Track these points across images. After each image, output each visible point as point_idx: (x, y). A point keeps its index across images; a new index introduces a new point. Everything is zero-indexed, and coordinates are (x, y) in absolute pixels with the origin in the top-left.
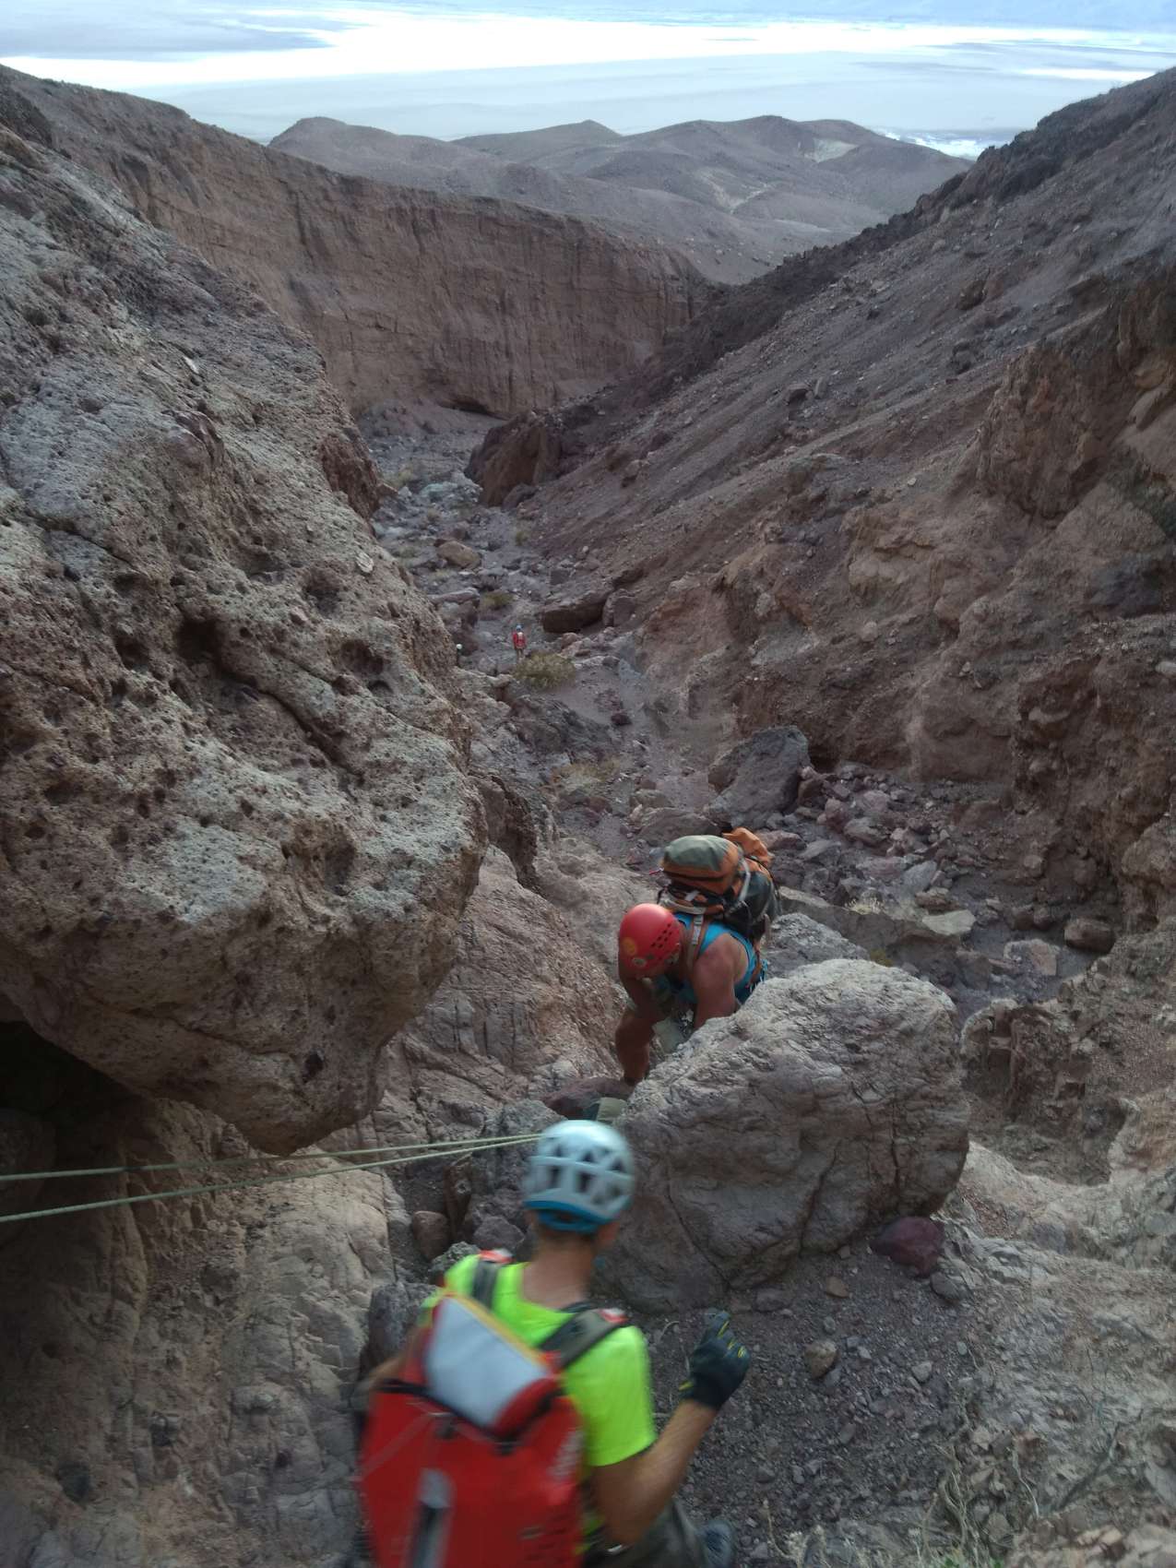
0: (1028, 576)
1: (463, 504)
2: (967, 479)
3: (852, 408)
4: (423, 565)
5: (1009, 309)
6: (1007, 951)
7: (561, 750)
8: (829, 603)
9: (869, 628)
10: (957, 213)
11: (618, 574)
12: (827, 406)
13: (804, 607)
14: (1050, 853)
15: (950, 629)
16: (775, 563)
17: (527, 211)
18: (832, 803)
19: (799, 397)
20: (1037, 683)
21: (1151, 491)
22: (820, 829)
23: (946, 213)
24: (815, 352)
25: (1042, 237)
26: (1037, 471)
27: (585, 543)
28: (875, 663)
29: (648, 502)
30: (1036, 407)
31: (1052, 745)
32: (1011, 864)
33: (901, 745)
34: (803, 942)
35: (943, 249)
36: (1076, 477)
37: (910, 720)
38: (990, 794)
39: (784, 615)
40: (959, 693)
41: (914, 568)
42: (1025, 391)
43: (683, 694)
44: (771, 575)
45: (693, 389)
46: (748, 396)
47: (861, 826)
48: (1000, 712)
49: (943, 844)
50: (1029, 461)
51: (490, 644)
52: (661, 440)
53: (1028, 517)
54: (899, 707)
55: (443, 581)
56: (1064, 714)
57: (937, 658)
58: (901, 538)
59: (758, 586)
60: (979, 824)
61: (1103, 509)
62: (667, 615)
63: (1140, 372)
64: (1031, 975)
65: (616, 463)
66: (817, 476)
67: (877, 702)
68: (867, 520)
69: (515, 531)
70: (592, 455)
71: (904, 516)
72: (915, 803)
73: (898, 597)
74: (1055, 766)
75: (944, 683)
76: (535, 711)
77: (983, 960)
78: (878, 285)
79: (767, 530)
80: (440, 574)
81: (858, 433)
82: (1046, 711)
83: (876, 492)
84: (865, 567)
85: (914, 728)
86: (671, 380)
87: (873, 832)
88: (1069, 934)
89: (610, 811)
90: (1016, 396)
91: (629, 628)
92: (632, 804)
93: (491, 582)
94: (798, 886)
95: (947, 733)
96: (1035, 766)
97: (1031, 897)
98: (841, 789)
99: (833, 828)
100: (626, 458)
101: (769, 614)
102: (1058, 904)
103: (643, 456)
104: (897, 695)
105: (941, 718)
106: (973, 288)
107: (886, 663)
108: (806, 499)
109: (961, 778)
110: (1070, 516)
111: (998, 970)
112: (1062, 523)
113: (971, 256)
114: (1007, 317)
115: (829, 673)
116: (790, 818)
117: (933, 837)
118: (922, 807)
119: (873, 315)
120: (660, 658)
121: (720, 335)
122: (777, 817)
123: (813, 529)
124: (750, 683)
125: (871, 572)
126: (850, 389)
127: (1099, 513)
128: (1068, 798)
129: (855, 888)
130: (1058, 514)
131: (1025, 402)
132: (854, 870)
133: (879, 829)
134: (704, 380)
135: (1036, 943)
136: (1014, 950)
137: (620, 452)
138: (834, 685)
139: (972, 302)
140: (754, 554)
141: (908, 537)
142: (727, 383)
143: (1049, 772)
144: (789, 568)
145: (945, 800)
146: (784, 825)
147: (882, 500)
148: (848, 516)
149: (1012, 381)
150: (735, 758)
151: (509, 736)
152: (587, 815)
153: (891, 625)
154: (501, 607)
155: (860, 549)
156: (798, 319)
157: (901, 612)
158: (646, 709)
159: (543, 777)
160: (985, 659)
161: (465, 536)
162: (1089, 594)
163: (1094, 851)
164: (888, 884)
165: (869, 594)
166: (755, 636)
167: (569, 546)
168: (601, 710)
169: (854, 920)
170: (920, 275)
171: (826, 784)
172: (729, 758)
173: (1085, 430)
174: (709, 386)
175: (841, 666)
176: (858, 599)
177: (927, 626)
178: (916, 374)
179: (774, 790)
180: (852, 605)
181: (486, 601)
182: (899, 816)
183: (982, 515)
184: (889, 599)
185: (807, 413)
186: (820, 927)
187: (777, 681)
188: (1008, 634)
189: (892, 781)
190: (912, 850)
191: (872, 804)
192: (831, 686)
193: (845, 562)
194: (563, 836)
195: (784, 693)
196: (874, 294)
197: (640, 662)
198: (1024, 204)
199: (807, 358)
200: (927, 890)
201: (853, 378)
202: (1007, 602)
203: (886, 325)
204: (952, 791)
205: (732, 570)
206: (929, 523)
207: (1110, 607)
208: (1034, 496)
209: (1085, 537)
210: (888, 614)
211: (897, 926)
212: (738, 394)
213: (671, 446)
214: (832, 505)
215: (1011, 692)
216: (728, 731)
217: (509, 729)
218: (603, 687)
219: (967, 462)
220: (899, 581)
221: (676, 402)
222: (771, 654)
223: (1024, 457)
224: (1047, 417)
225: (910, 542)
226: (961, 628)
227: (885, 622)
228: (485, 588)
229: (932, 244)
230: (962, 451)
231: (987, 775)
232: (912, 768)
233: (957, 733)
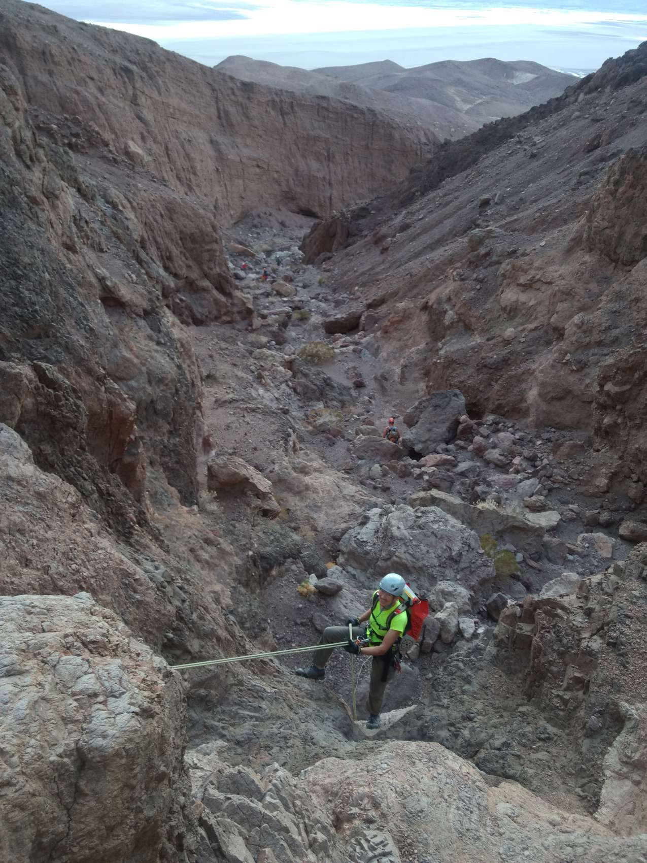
0: (611, 301)
1: (294, 263)
2: (576, 242)
3: (515, 209)
4: (262, 294)
5: (615, 151)
6: (580, 540)
7: (318, 400)
8: (488, 317)
9: (509, 332)
10: (588, 96)
11: (370, 301)
12: (502, 208)
13: (473, 320)
14: (613, 477)
15: (559, 333)
16: (457, 293)
17: (345, 104)
18: (478, 439)
19: (486, 203)
20: (609, 366)
22: (469, 455)
23: (581, 97)
24: (498, 177)
25: (639, 108)
26: (621, 234)
27: (357, 285)
28: (512, 353)
29: (394, 262)
30: (624, 193)
31: (618, 407)
32: (588, 483)
33: (524, 405)
34: (435, 526)
35: (578, 117)
37: (530, 389)
38: (579, 438)
39: (461, 324)
40: (562, 373)
41: (541, 296)
42: (617, 183)
43: (398, 371)
44: (454, 300)
45: (425, 199)
46: (456, 203)
47: (494, 454)
48: (587, 386)
49: (544, 467)
50: (616, 229)
51: (294, 340)
52: (404, 227)
53: (614, 264)
54: (524, 381)
55: (272, 303)
56: (627, 387)
57: (550, 351)
58: (534, 277)
59: (447, 307)
60: (569, 456)
62: (393, 323)
64: (594, 557)
65: (378, 240)
66: (487, 241)
67: (510, 377)
68: (514, 268)
69: (319, 277)
70: (366, 236)
71: (536, 264)
72: (530, 441)
73: (529, 313)
74: (619, 421)
75: (553, 367)
76: (306, 375)
77: (562, 544)
78: (537, 139)
79: (455, 273)
80: (271, 299)
81: (516, 220)
82: (615, 384)
83: (521, 251)
84: (510, 295)
85: (533, 394)
86: (414, 194)
87: (502, 458)
88: (623, 530)
89: (343, 437)
90: (611, 187)
91: (373, 332)
92: (357, 434)
93: (299, 305)
94: (449, 490)
95: (553, 398)
96: (607, 420)
97: (599, 505)
98: (484, 430)
99: (477, 454)
100: (384, 237)
101: (452, 323)
102: (616, 510)
103: (394, 236)
104: (523, 373)
105: (550, 389)
106: (595, 139)
107: (518, 354)
108: (478, 256)
109: (560, 427)
110: (641, 263)
111: (572, 552)
112: (635, 268)
113: (595, 121)
114: (614, 155)
115: (483, 359)
116: (451, 447)
117: (538, 463)
118: (534, 444)
119: (533, 156)
120: (387, 349)
121: (443, 169)
122: (443, 446)
123: (481, 273)
124: (435, 364)
125: (514, 298)
126: (516, 199)
128: (627, 442)
129: (484, 493)
130: (633, 262)
131: (616, 191)
132: (485, 481)
133: (506, 456)
134: (432, 194)
135: (600, 535)
136: (584, 539)
137: (381, 233)
138: (485, 366)
139: (593, 147)
140: (446, 288)
141: (538, 277)
142: (445, 195)
143: (616, 425)
144: (466, 296)
145: (549, 440)
146: (447, 451)
147: (524, 255)
148: (503, 265)
149: (609, 178)
150: (420, 409)
151: (288, 390)
152: (328, 439)
153: (524, 329)
154: (304, 319)
155: (508, 285)
156: (489, 159)
157: (531, 323)
158: (375, 378)
159: (306, 415)
160: (579, 351)
161: (289, 279)
163: (642, 477)
164: (507, 491)
165: (511, 312)
166: (443, 337)
167: (348, 287)
168: (348, 378)
169: (476, 514)
170: (563, 132)
171: (475, 426)
172: (416, 408)
174: (434, 197)
175: (490, 354)
176: (505, 316)
177: (546, 332)
178: (555, 190)
179: (442, 429)
180: (501, 319)
181: (295, 315)
182: (519, 449)
183: (584, 263)
184: (523, 315)
185: (489, 212)
186: (449, 517)
187: (450, 363)
188: (596, 337)
189: (517, 427)
190: (524, 470)
191: (503, 440)
192: (483, 367)
193: (499, 293)
194: (301, 449)
195: (454, 370)
196: (534, 144)
197: (376, 353)
198: (629, 91)
199: (492, 181)
200: (531, 496)
201: (518, 192)
202: (597, 317)
203: (540, 162)
204: (554, 435)
205: (432, 298)
206: (551, 269)
208: (619, 251)
210: (522, 324)
211: (504, 519)
212: (451, 201)
213: (411, 231)
214: (494, 258)
215: (595, 372)
216: (421, 393)
217: (288, 385)
218: (351, 365)
219: (577, 231)
220: (531, 304)
221: (415, 207)
222: (451, 347)
223: (613, 226)
224: (630, 200)
225: (539, 280)
226: (567, 332)
227: (520, 328)
228: (296, 308)
229: (572, 114)
230: (573, 227)
231: (577, 426)
232: (530, 419)
233: (560, 399)
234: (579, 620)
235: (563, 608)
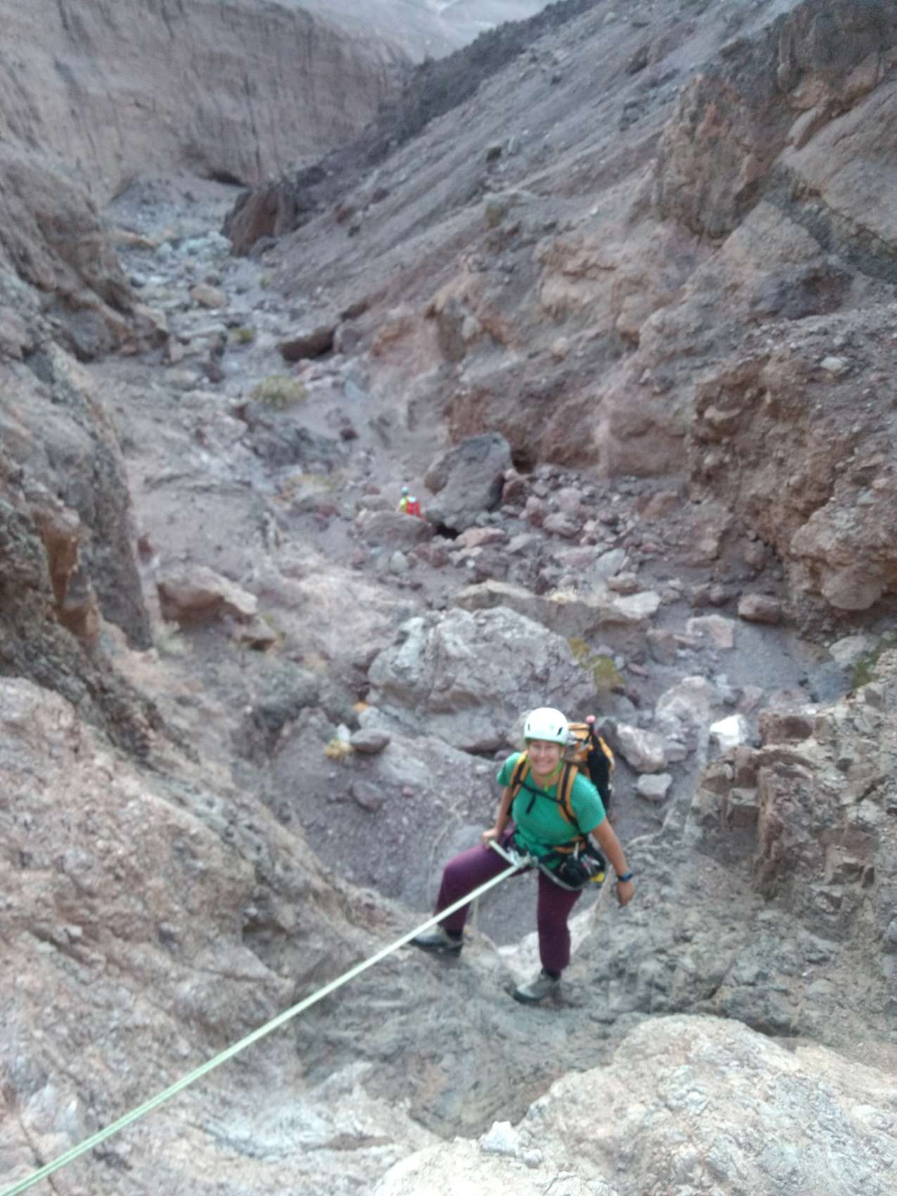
0: (698, 290)
1: (217, 256)
2: (642, 206)
3: (538, 162)
4: (178, 307)
5: (669, 70)
6: (690, 627)
7: (293, 462)
8: (525, 323)
9: (560, 343)
11: (345, 308)
12: (520, 161)
13: (504, 329)
14: (724, 537)
15: (631, 341)
16: (478, 290)
18: (532, 501)
19: (495, 154)
20: (712, 384)
21: (807, 207)
22: (522, 525)
24: (510, 113)
26: (705, 192)
27: (319, 284)
28: (567, 374)
29: (371, 249)
30: (705, 132)
31: (725, 440)
32: (690, 548)
33: (591, 447)
34: (508, 635)
35: (613, 20)
36: (739, 197)
37: (598, 423)
38: (668, 487)
39: (487, 336)
40: (640, 397)
41: (598, 288)
42: (694, 118)
43: (402, 410)
44: (473, 300)
45: (406, 150)
46: (452, 155)
47: (558, 521)
48: (677, 413)
49: (630, 533)
50: (698, 185)
51: (237, 373)
52: (380, 195)
53: (696, 238)
54: (588, 413)
55: (195, 320)
56: (736, 411)
57: (620, 367)
58: (586, 262)
59: (463, 311)
60: (661, 514)
61: (764, 226)
62: (386, 340)
63: (798, 94)
64: (712, 649)
65: (343, 216)
66: (512, 211)
67: (569, 409)
68: (556, 248)
69: (259, 277)
70: (323, 211)
71: (589, 241)
72: (604, 497)
73: (584, 315)
74: (727, 459)
75: (627, 390)
76: (269, 427)
77: (669, 637)
78: (560, 54)
79: (470, 260)
80: (192, 313)
81: (545, 179)
82: (721, 409)
83: (563, 223)
84: (555, 290)
85: (602, 431)
86: (387, 144)
87: (569, 525)
88: (745, 607)
89: (338, 515)
90: (687, 123)
91: (357, 354)
92: (358, 508)
93: (237, 319)
94: (504, 578)
95: (630, 435)
96: (709, 460)
97: (707, 576)
98: (540, 487)
99: (533, 523)
100: (350, 212)
101: (474, 336)
102: (731, 582)
103: (366, 209)
104: (586, 402)
105: (624, 421)
106: (640, 53)
107: (576, 374)
108: (501, 233)
109: (643, 474)
110: (735, 234)
111: (683, 646)
112: (729, 241)
113: (638, 25)
114: (669, 77)
115: (527, 385)
116: (496, 515)
117: (620, 527)
118: (610, 501)
119: (556, 81)
120: (382, 378)
121: (427, 103)
122: (485, 515)
123: (509, 258)
124: (459, 397)
125: (561, 294)
126: (539, 146)
127: (761, 230)
128: (739, 488)
129: (554, 577)
130: (723, 233)
131: (694, 129)
132: (552, 560)
133: (573, 522)
134: (415, 143)
135: (714, 618)
136: (696, 627)
137: (345, 207)
138: (532, 396)
139: (638, 66)
140: (459, 283)
141: (592, 261)
142: (434, 144)
143: (722, 466)
144: (490, 294)
145: (629, 493)
146: (491, 522)
147: (569, 228)
148: (540, 246)
149: (682, 110)
150: (446, 465)
151: (247, 453)
152: (318, 520)
153: (580, 340)
154: (246, 341)
155: (551, 274)
156: (494, 85)
157: (589, 327)
158: (371, 424)
159: (279, 489)
160: (662, 366)
161: (216, 283)
162: (754, 303)
163: (762, 534)
164: (583, 571)
165: (559, 314)
166: (463, 356)
167: (306, 288)
168: (330, 426)
169: (554, 610)
170: (594, 44)
171: (527, 484)
172: (442, 464)
173: (749, 152)
174: (419, 148)
175: (537, 378)
176: (550, 319)
177: (612, 340)
178: (593, 131)
179: (481, 492)
180: (545, 324)
181: (233, 337)
182: (589, 510)
183: (656, 237)
184: (576, 317)
185: (502, 168)
186: (523, 619)
187: (481, 394)
188: (682, 343)
189: (583, 479)
190: (602, 539)
191: (567, 500)
192: (528, 397)
193: (538, 285)
194: (286, 541)
195: (488, 404)
196: (556, 63)
197: (365, 384)
199: (502, 120)
200: (617, 574)
201: (541, 136)
202: (682, 314)
203: (568, 88)
204: (634, 485)
205: (440, 299)
206: (610, 247)
207: (774, 314)
208: (703, 218)
209: (748, 252)
210: (576, 330)
211: (592, 613)
212: (444, 154)
213: (389, 200)
214: (526, 236)
215: (688, 395)
216: (442, 441)
217: (244, 445)
218: (332, 406)
219: (642, 191)
220: (585, 300)
221: (392, 162)
222: (476, 371)
223: (693, 182)
224: (714, 142)
225: (594, 265)
226: (642, 339)
227: (575, 337)
228: (232, 325)
229: (602, 19)
230: (636, 185)
231: (665, 470)
232: (601, 467)
233: (638, 434)
234: (832, 778)
235: (803, 762)
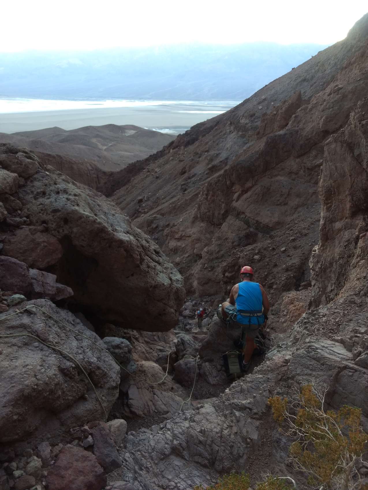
0: (216, 240)
2: (195, 218)
3: (157, 203)
5: (193, 174)
9: (178, 259)
10: (174, 150)
12: (150, 203)
15: (200, 257)
19: (140, 201)
20: (226, 266)
21: (242, 216)
23: (171, 151)
24: (143, 188)
25: (198, 156)
26: (213, 214)
31: (232, 281)
33: (193, 289)
35: (172, 159)
36: (223, 215)
37: (194, 282)
38: (218, 298)
40: (205, 272)
41: (186, 242)
42: (207, 195)
46: (125, 202)
47: (187, 313)
48: (217, 276)
49: (210, 312)
50: (211, 212)
53: (213, 226)
56: (234, 273)
57: (197, 264)
58: (181, 235)
61: (231, 222)
63: (233, 189)
66: (155, 221)
68: (171, 232)
71: (181, 229)
72: (199, 304)
73: (183, 250)
75: (201, 271)
78: (157, 170)
81: (161, 209)
82: (229, 273)
83: (171, 224)
84: (173, 244)
85: (195, 284)
87: (190, 313)
90: (205, 196)
95: (204, 284)
104: (189, 276)
105: (202, 280)
106: (183, 169)
108: (152, 228)
109: (210, 295)
110: (224, 225)
112: (222, 226)
113: (181, 161)
114: (193, 176)
118: (202, 304)
119: (157, 178)
121: (113, 186)
123: (156, 235)
125: (175, 245)
126: (155, 198)
127: (231, 223)
129: (190, 328)
130: (221, 224)
133: (192, 312)
139: (183, 173)
141: (183, 234)
142: (118, 199)
145: (207, 301)
147: (174, 225)
148: (165, 231)
149: (203, 193)
153: (184, 257)
155: (171, 239)
156: (136, 179)
157: (185, 254)
160: (210, 263)
162: (233, 243)
165: (175, 251)
170: (168, 166)
173: (223, 203)
176: (172, 253)
177: (193, 257)
178: (172, 192)
183: (202, 227)
184: (181, 251)
185: (144, 205)
188: (214, 256)
189: (192, 299)
191: (188, 306)
193: (167, 243)
196: (156, 172)
198: (191, 148)
199: (141, 190)
200: (208, 325)
201: (155, 195)
202: (213, 247)
203: (161, 180)
204: (209, 299)
206: (188, 230)
207: (239, 245)
208: (214, 220)
209: (228, 229)
210: (182, 255)
212: (122, 202)
214: (160, 228)
215: (219, 270)
219: (195, 214)
220: (183, 246)
223: (209, 211)
225: (184, 236)
226: (202, 256)
227: (182, 257)
229: (169, 159)
230: (192, 211)
231: (216, 293)
232: (197, 295)
233: (206, 283)
